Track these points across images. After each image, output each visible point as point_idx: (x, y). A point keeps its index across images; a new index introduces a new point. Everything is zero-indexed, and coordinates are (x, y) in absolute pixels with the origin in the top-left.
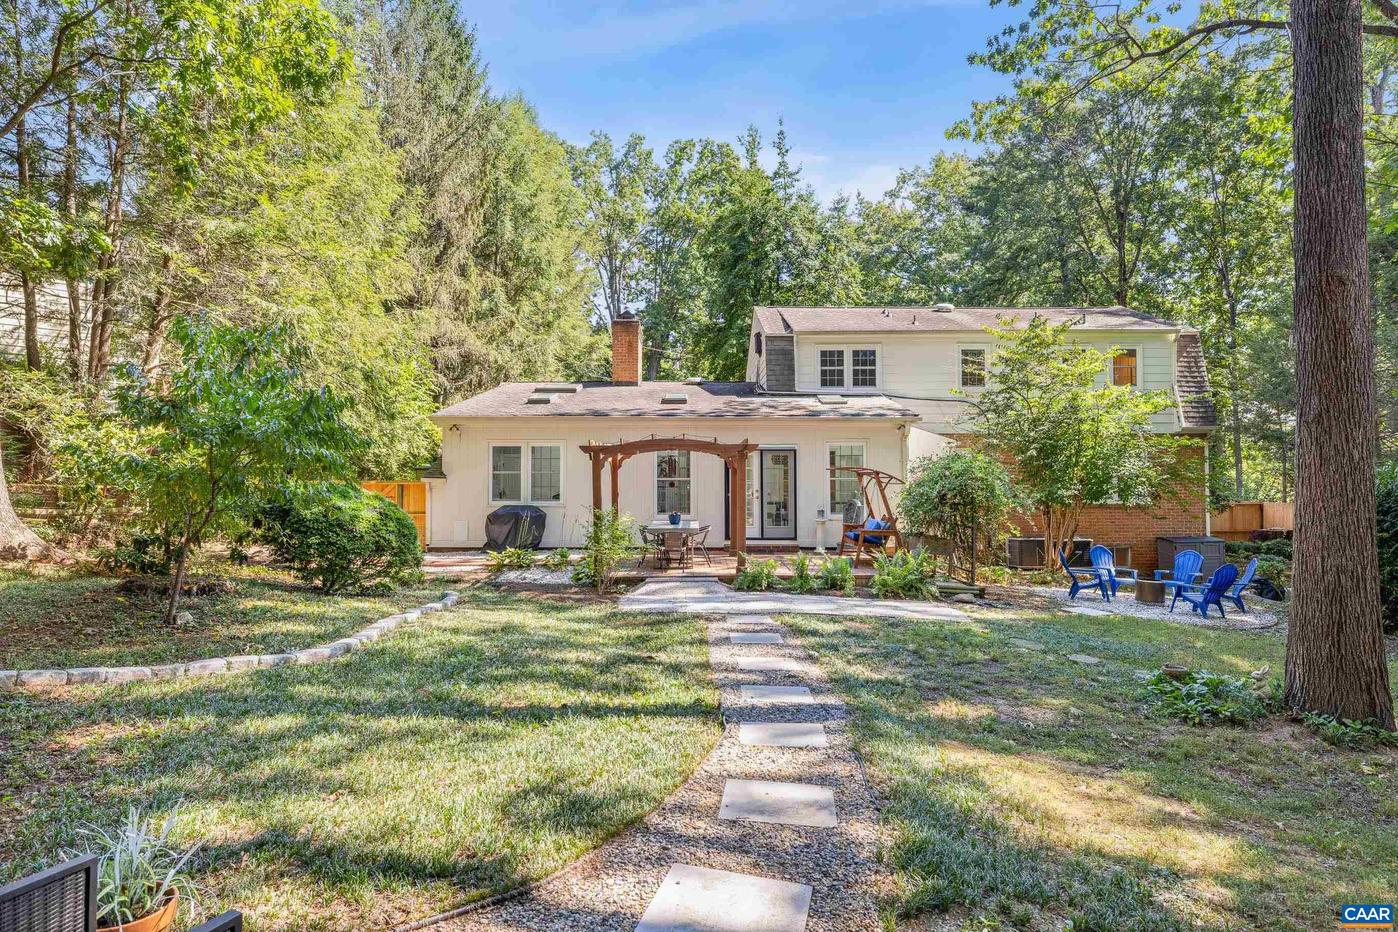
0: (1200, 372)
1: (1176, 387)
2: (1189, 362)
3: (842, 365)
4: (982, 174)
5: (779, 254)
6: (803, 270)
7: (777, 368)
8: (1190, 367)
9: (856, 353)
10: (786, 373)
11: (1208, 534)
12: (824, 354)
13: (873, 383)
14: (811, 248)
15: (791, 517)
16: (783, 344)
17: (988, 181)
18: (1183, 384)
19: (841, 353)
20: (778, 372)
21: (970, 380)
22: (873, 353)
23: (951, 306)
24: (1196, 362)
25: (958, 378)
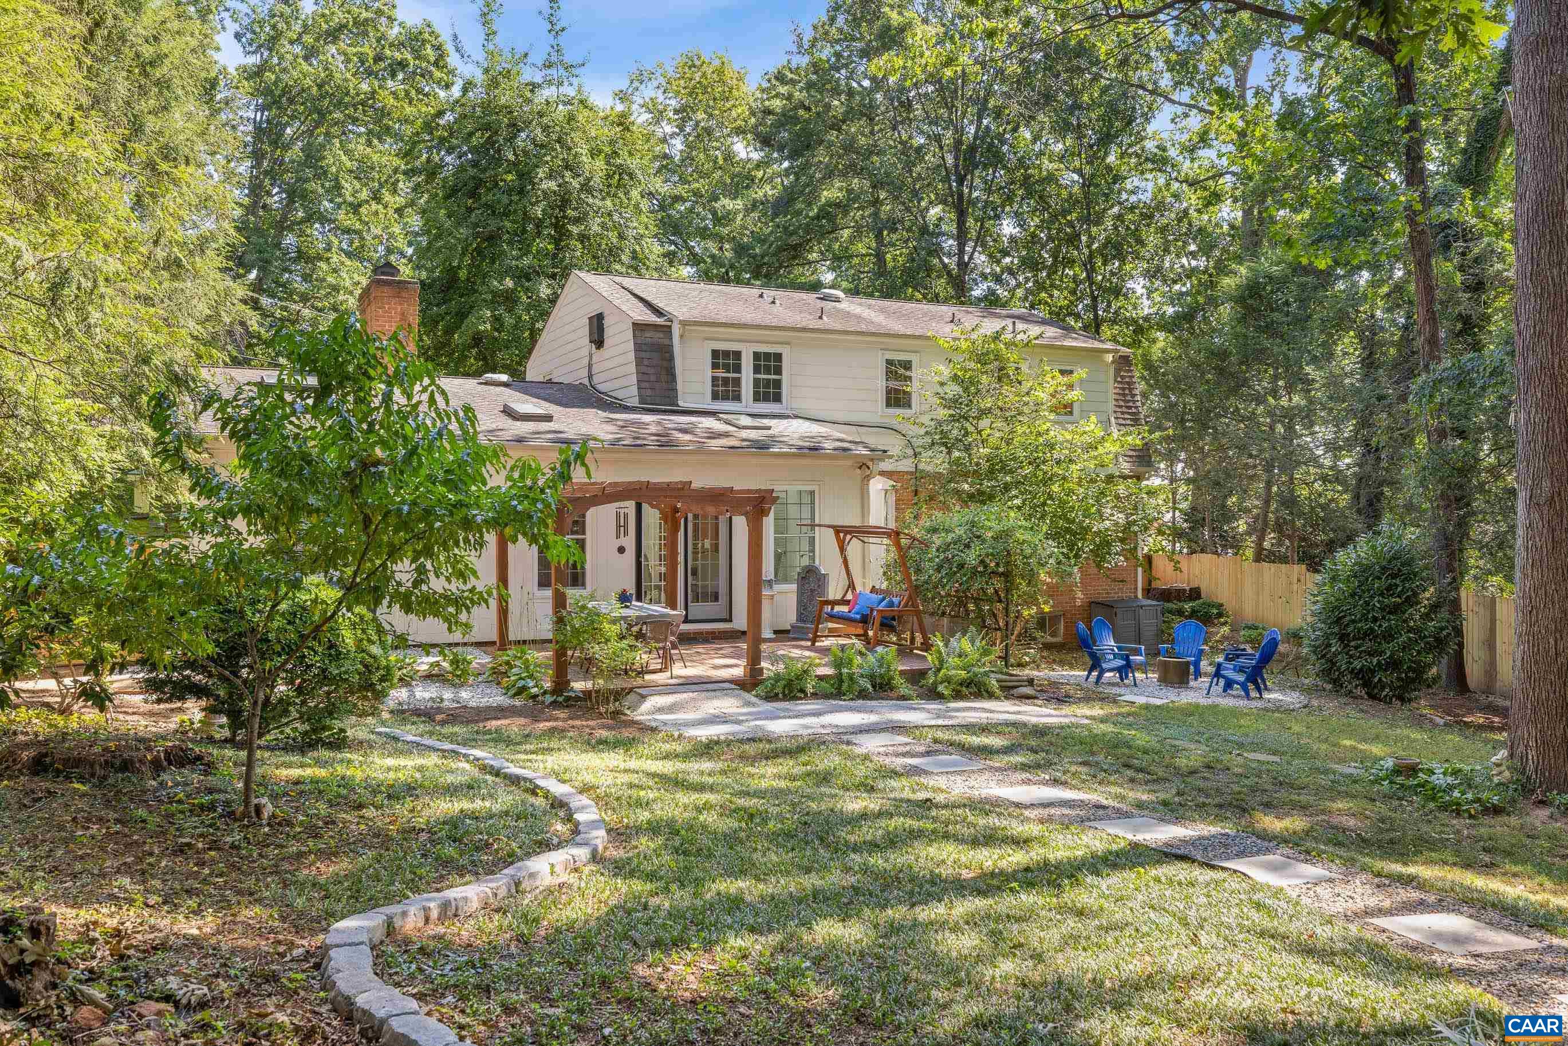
0: (1134, 402)
1: (1113, 420)
2: (1123, 389)
3: (739, 372)
4: (789, 97)
5: (552, 185)
6: (586, 214)
7: (651, 371)
8: (1124, 395)
9: (757, 356)
10: (664, 378)
11: (1140, 596)
12: (715, 354)
13: (777, 398)
14: (597, 181)
15: (723, 591)
16: (658, 337)
17: (796, 108)
18: (1119, 415)
19: (738, 355)
20: (653, 378)
21: (897, 399)
22: (778, 357)
23: (839, 293)
24: (1130, 390)
25: (881, 397)
